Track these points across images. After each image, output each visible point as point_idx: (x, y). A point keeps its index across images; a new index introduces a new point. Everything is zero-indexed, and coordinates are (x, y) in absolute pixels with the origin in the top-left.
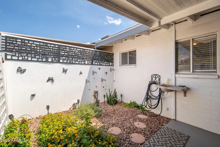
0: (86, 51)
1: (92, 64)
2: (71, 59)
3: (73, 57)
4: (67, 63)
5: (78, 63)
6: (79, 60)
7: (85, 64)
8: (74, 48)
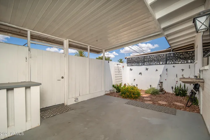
0: (161, 55)
1: (166, 63)
2: (150, 62)
3: (151, 61)
4: (148, 65)
5: (155, 64)
6: (155, 62)
7: (160, 64)
8: (151, 56)
